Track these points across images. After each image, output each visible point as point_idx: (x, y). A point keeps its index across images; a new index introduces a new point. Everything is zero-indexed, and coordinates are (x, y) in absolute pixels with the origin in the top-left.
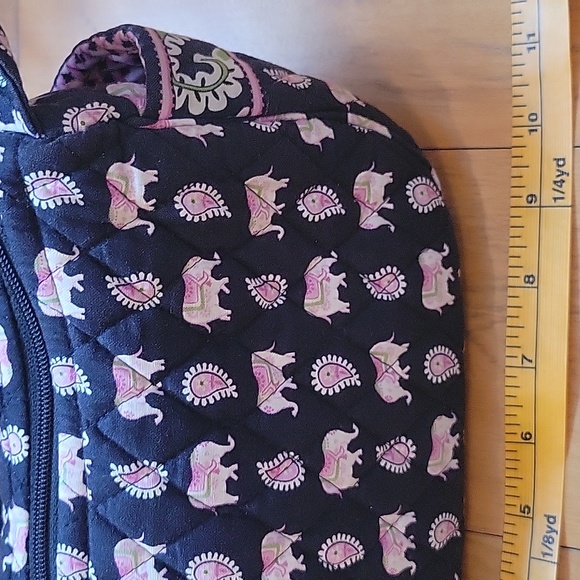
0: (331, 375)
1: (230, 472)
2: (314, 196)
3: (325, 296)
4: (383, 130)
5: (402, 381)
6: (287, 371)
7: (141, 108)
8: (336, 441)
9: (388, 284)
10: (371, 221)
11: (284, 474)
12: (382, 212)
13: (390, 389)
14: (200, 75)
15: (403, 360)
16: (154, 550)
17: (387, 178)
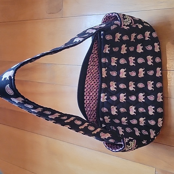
0: (140, 61)
1: (125, 73)
2: (139, 36)
3: (140, 49)
4: (149, 26)
5: (152, 62)
6: (134, 60)
7: (119, 25)
8: (141, 70)
9: (149, 48)
10: (147, 39)
11: (133, 74)
12: (148, 37)
13: (150, 63)
14: (126, 20)
15: (152, 59)
16: (115, 83)
17: (150, 32)
